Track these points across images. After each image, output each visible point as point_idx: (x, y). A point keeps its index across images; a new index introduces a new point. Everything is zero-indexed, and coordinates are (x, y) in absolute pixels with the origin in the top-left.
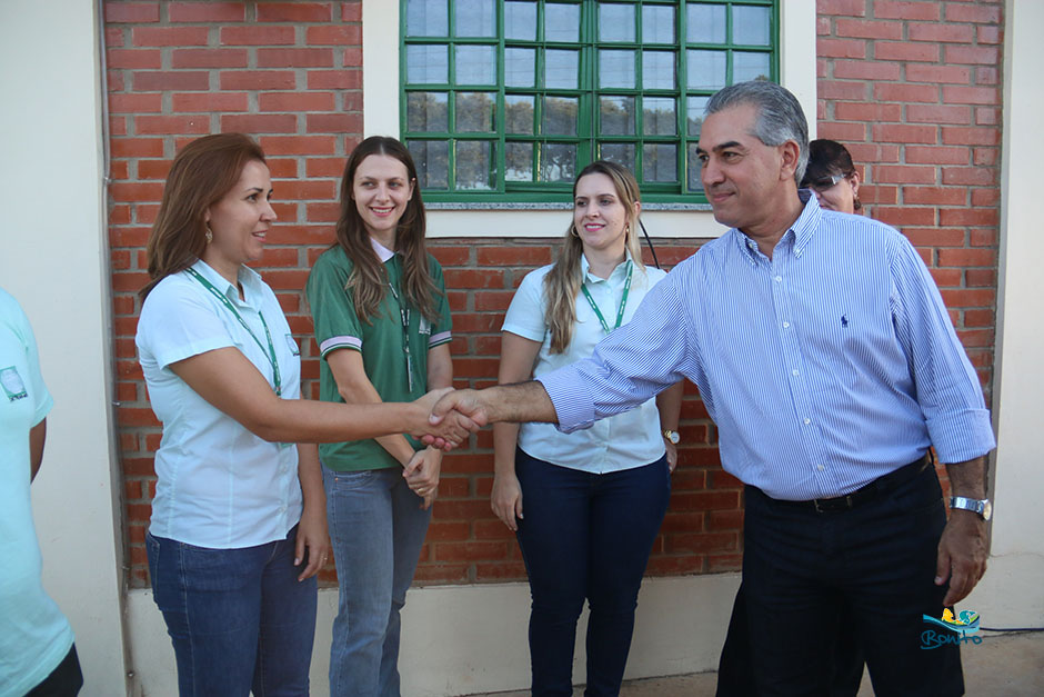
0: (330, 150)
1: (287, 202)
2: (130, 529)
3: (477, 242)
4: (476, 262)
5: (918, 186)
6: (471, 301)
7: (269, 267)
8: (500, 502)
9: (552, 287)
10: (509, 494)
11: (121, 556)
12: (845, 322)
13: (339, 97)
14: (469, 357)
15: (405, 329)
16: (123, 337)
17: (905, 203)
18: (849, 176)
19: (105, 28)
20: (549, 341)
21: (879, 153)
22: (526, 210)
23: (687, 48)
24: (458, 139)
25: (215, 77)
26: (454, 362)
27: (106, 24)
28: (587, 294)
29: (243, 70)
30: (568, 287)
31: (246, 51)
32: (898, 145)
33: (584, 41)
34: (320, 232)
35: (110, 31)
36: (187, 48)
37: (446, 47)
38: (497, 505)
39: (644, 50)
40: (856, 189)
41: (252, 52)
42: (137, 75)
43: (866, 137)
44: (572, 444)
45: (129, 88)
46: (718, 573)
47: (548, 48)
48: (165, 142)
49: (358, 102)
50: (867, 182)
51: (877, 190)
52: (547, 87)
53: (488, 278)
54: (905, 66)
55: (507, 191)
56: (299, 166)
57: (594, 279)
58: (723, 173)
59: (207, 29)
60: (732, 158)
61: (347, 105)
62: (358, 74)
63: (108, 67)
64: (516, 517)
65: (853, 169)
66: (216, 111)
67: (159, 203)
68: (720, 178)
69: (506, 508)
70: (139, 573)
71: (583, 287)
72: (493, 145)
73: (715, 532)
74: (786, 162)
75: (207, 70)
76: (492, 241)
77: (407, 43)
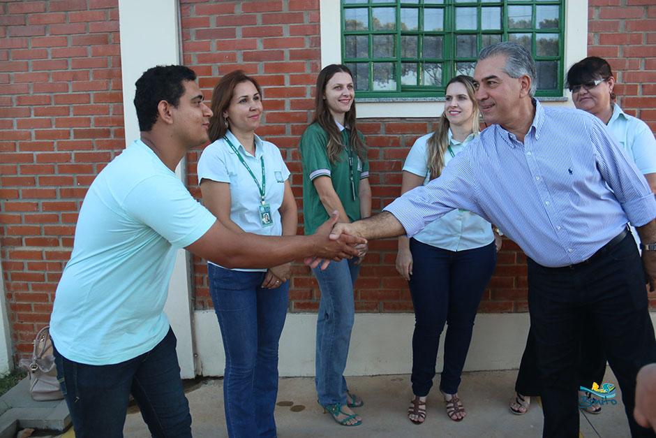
0: (302, 69)
1: (279, 99)
2: (195, 277)
3: (385, 120)
4: (384, 132)
5: (652, 84)
6: (381, 154)
7: (270, 135)
8: (400, 264)
9: (431, 147)
10: (406, 260)
11: (191, 292)
12: (571, 172)
13: (307, 39)
14: (380, 185)
15: (351, 167)
16: (191, 174)
17: (643, 94)
18: (607, 80)
19: (180, 6)
20: (429, 176)
21: (627, 64)
22: (413, 102)
23: (508, 5)
24: (375, 62)
25: (239, 31)
26: (371, 188)
27: (181, 4)
28: (451, 151)
29: (254, 26)
30: (440, 147)
31: (255, 16)
32: (640, 59)
33: (447, 3)
34: (298, 115)
35: (183, 8)
36: (224, 15)
37: (367, 9)
38: (399, 266)
39: (483, 6)
40: (612, 87)
41: (259, 16)
42: (197, 31)
43: (620, 55)
44: (440, 234)
45: (193, 39)
46: (522, 312)
47: (425, 7)
48: (213, 68)
49: (317, 42)
50: (619, 82)
51: (625, 88)
52: (425, 30)
53: (391, 141)
54: (647, 8)
55: (402, 91)
56: (285, 79)
57: (455, 142)
58: (487, 93)
59: (234, 4)
60: (492, 85)
61: (312, 44)
62: (317, 27)
63: (182, 27)
64: (409, 274)
65: (611, 74)
66: (240, 50)
67: (210, 101)
68: (486, 96)
69: (404, 268)
70: (200, 302)
71: (449, 147)
72: (394, 65)
73: (521, 289)
74: (523, 87)
75: (234, 27)
76: (394, 120)
77: (345, 8)
